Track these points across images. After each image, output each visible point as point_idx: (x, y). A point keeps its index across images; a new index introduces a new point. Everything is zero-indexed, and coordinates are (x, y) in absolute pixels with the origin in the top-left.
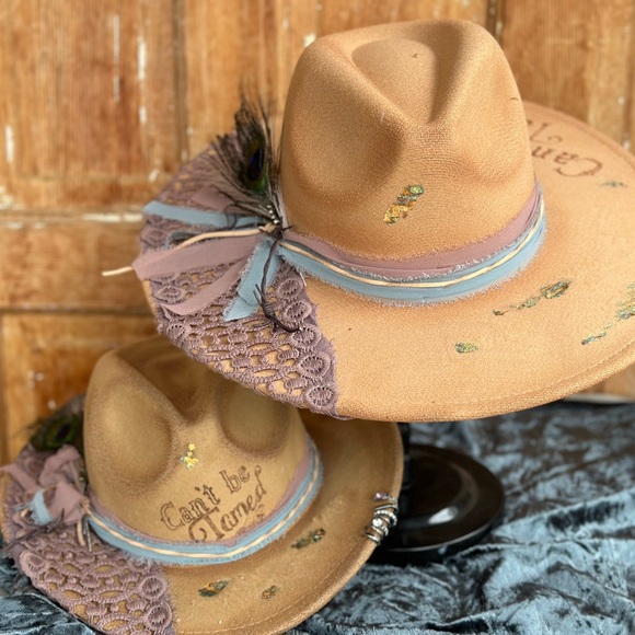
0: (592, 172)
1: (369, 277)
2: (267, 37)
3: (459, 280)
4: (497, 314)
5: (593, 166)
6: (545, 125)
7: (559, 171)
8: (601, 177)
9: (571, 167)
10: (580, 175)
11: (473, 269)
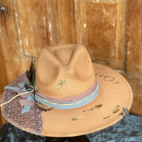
0: (112, 80)
1: (53, 102)
2: (74, 25)
3: (75, 104)
4: (83, 111)
5: (113, 79)
6: (103, 69)
7: (104, 80)
8: (114, 81)
9: (108, 79)
10: (109, 81)
11: (78, 101)
